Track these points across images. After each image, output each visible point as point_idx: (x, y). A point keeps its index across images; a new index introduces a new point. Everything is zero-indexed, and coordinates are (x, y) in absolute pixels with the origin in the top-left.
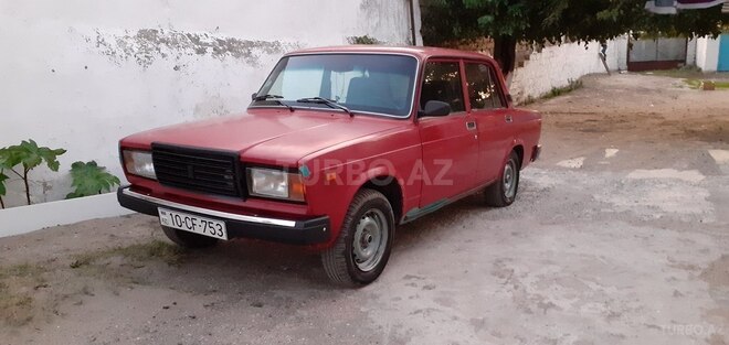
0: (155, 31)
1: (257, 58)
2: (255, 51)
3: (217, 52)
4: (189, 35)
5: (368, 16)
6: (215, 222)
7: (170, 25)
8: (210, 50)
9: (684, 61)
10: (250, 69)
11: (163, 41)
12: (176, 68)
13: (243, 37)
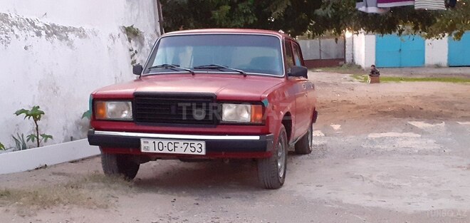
0: (6, 15)
1: (72, 41)
2: (71, 36)
3: (48, 35)
4: (27, 19)
5: (131, 9)
6: (196, 143)
7: (15, 10)
8: (43, 33)
9: (344, 60)
10: (71, 50)
11: (14, 23)
12: (26, 48)
13: (60, 23)
